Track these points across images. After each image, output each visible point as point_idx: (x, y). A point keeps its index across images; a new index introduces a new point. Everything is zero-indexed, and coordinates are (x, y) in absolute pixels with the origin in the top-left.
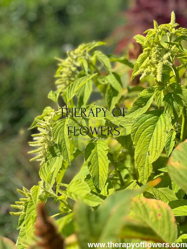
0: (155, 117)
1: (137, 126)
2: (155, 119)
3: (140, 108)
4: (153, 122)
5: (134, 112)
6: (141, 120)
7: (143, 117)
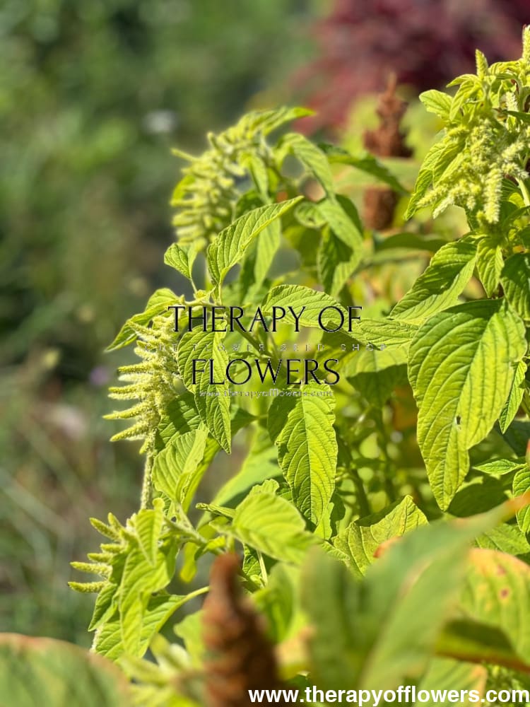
0: (476, 320)
1: (424, 346)
2: (476, 325)
3: (434, 296)
4: (472, 334)
5: (417, 307)
6: (438, 330)
7: (443, 319)
